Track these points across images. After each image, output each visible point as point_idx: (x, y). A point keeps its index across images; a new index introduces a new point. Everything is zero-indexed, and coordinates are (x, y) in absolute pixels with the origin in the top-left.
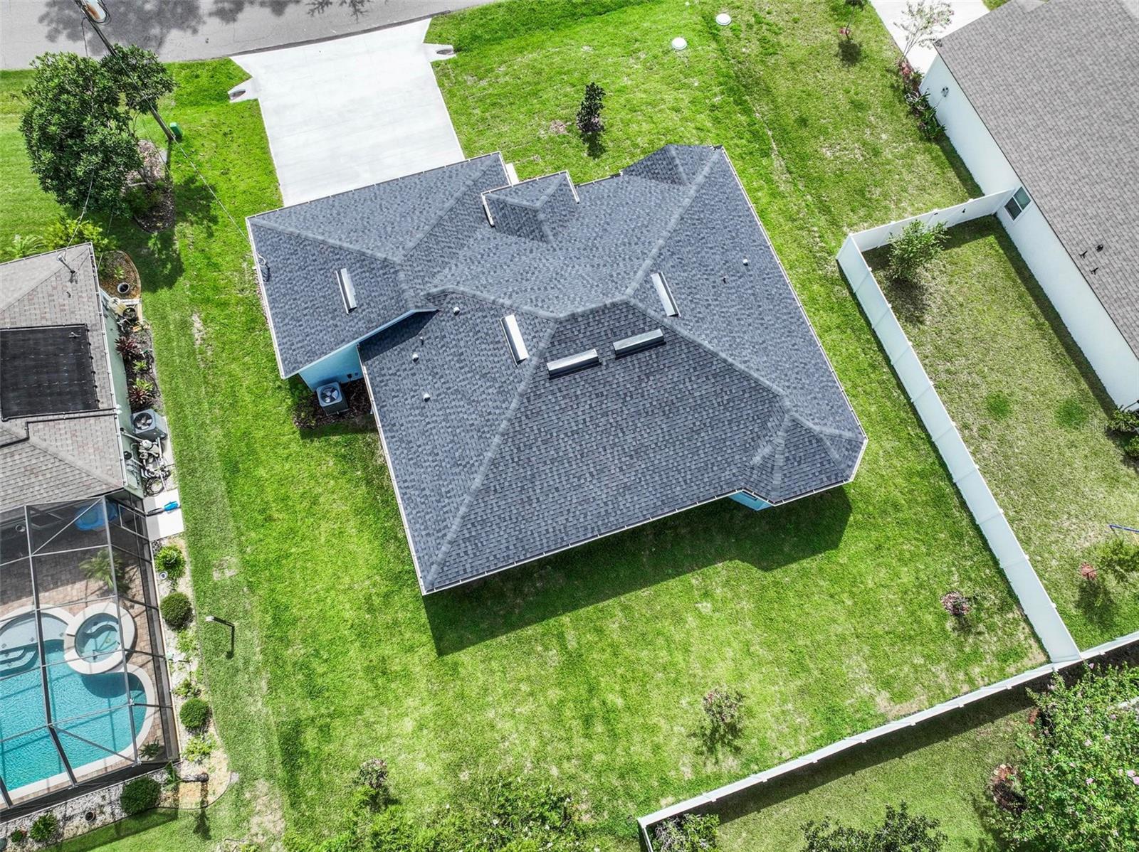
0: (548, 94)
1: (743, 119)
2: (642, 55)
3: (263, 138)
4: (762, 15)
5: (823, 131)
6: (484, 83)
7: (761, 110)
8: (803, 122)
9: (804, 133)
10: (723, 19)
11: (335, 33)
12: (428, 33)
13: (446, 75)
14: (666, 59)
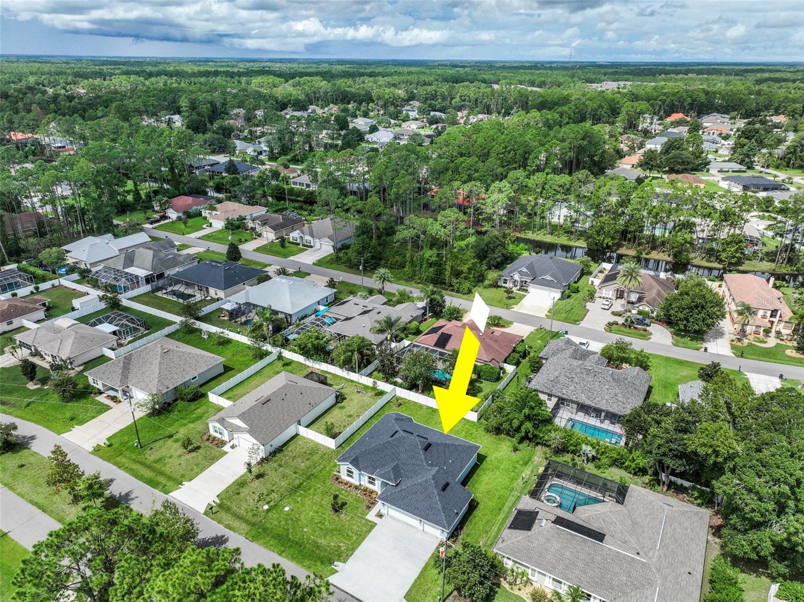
0: (333, 527)
1: (305, 484)
2: (298, 516)
4: (256, 501)
5: (296, 468)
7: (298, 482)
8: (295, 473)
9: (299, 471)
10: (266, 507)
12: (333, 574)
13: (347, 555)
14: (296, 509)
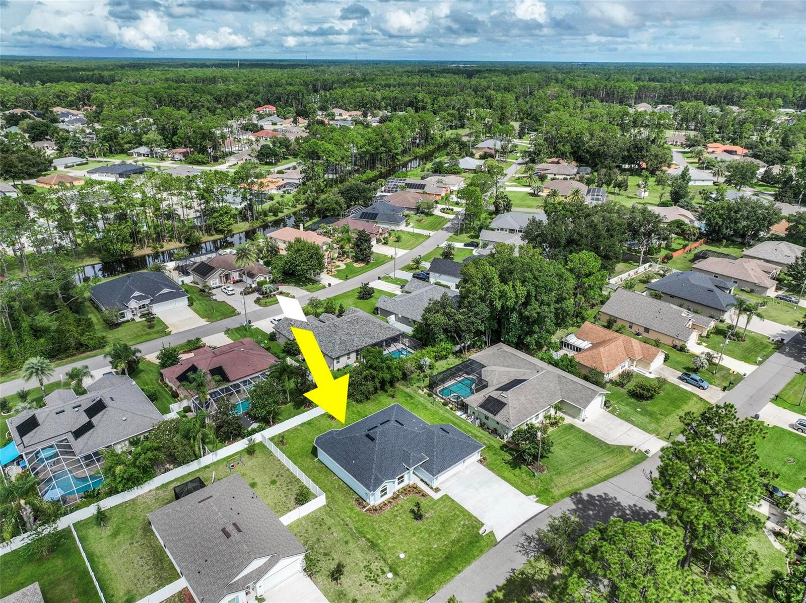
0: (438, 525)
1: (368, 537)
2: (414, 549)
3: (513, 486)
6: (462, 523)
7: (363, 542)
9: (345, 539)
10: (390, 575)
11: (525, 525)
12: (494, 535)
13: (475, 521)
14: (404, 549)
